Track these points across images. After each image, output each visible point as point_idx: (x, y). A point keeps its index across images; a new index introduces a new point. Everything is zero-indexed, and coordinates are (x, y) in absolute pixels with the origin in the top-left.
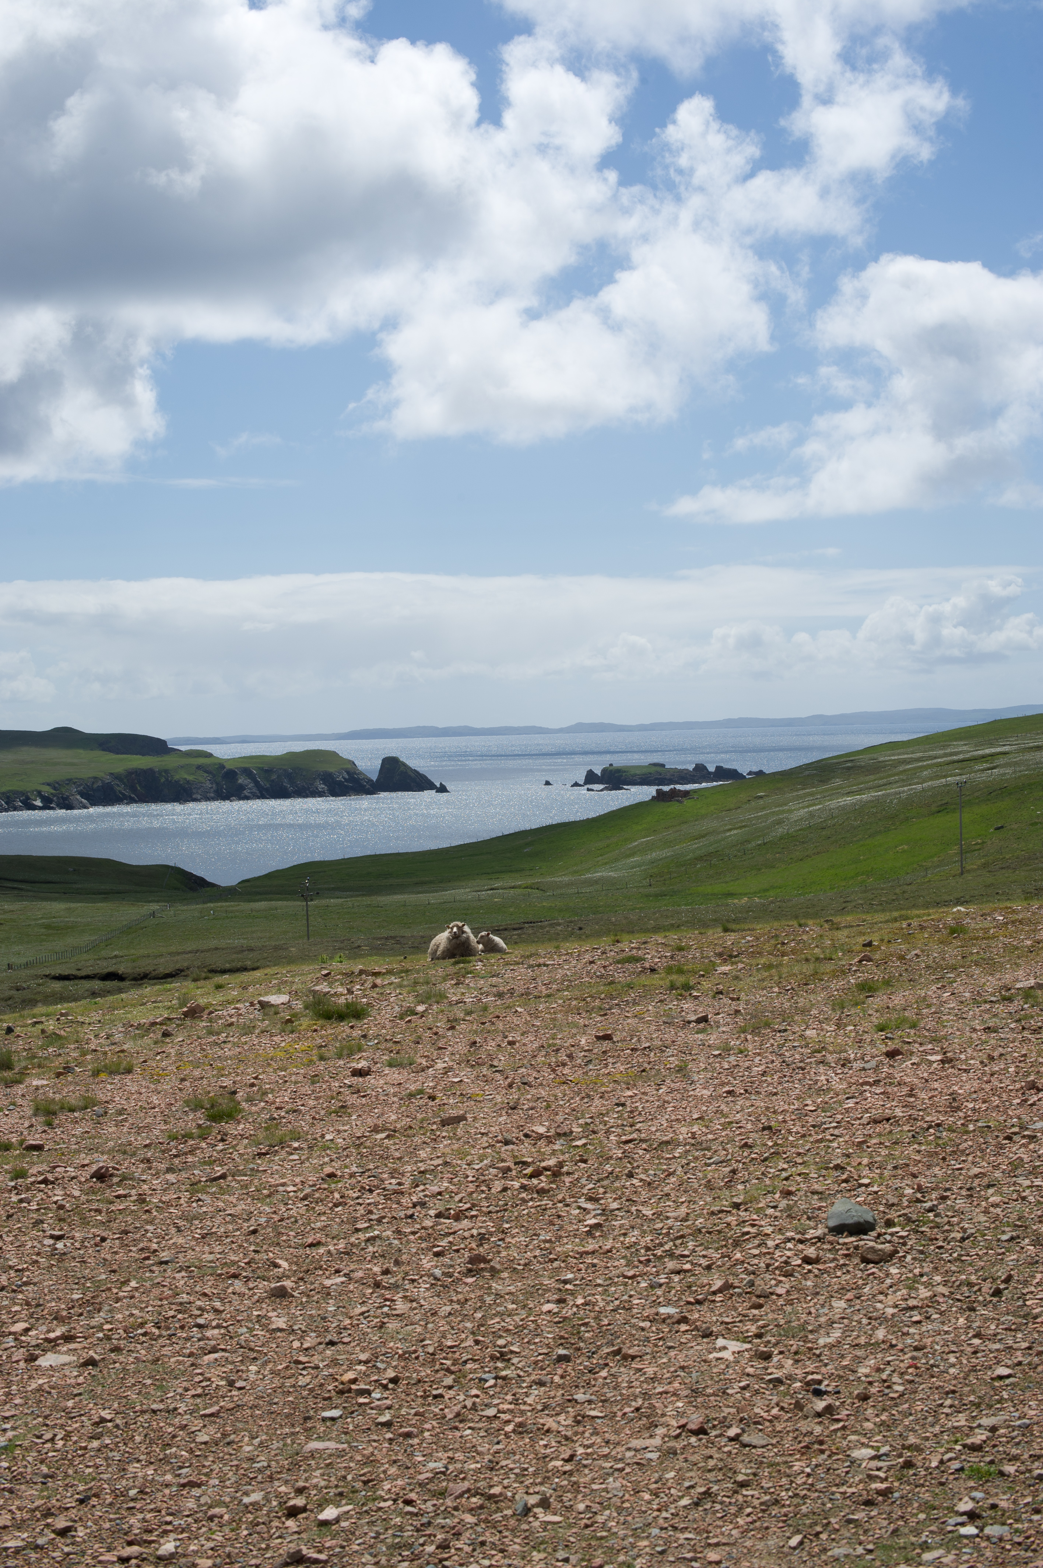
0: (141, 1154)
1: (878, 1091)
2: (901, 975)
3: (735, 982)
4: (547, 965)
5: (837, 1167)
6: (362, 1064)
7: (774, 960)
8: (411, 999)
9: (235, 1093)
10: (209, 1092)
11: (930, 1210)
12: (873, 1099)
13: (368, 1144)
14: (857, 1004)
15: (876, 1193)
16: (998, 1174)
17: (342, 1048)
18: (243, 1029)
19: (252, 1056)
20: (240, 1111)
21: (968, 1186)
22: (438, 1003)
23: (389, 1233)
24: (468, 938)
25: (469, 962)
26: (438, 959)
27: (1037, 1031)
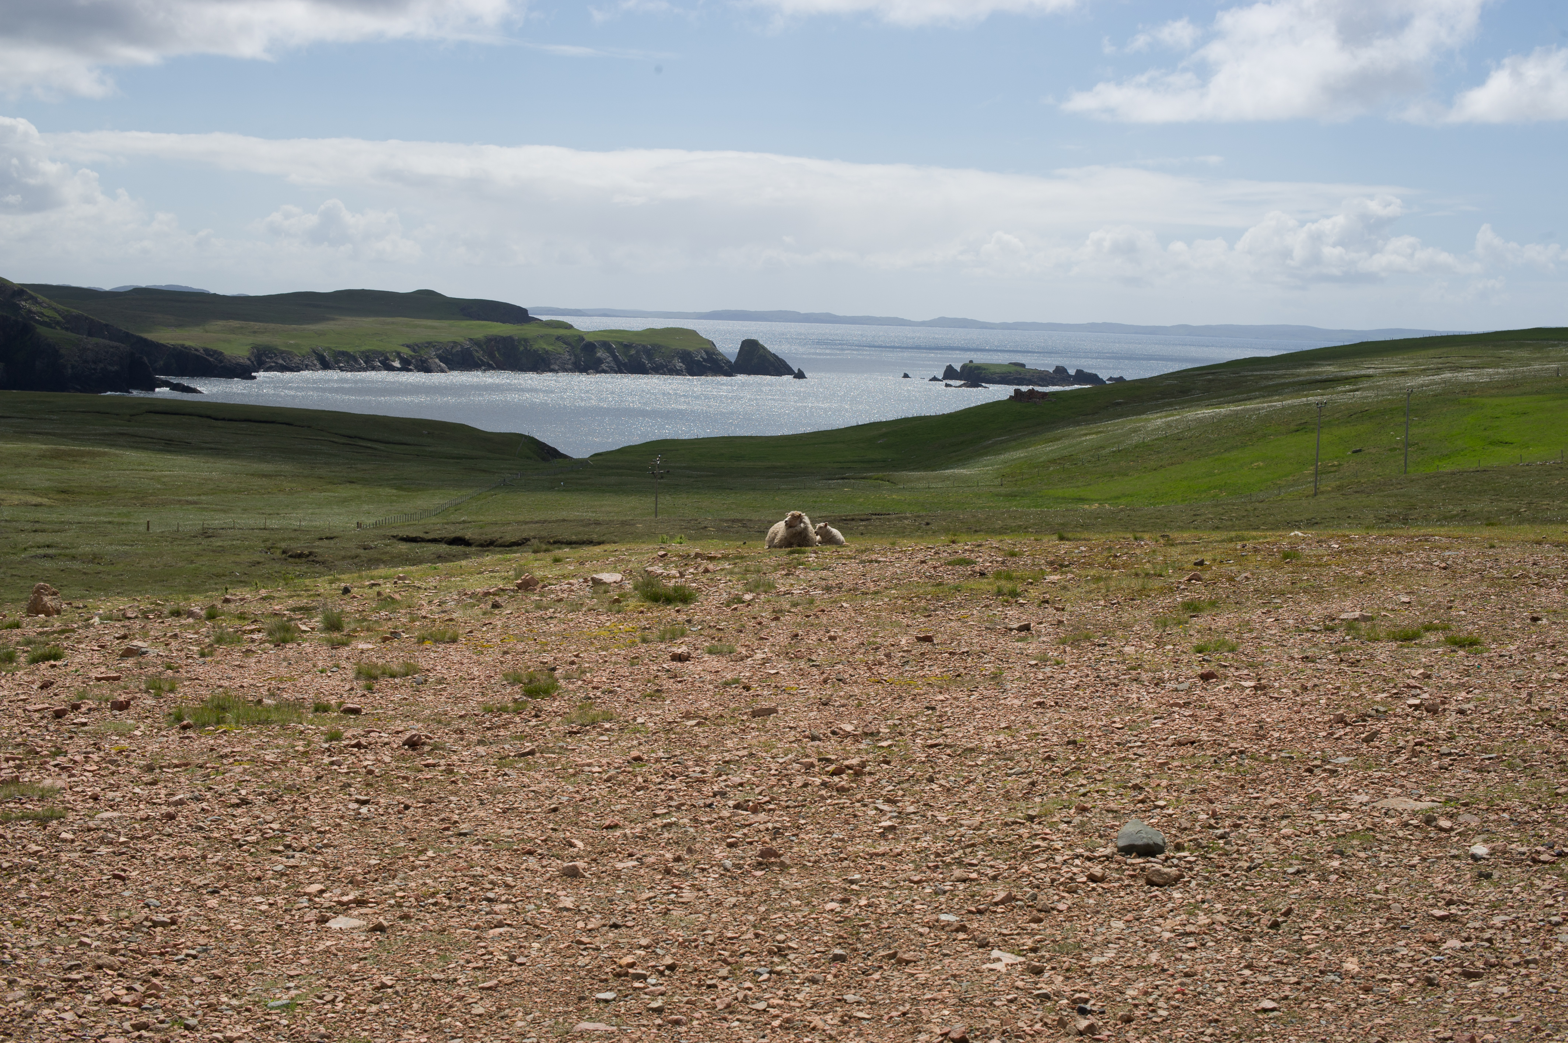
0: (455, 725)
1: (1186, 714)
2: (1228, 597)
3: (1063, 592)
4: (879, 562)
5: (1136, 787)
6: (683, 649)
7: (1104, 573)
8: (740, 587)
9: (554, 669)
10: (529, 667)
11: (1221, 837)
12: (1181, 721)
13: (678, 730)
14: (1179, 623)
15: (1170, 815)
16: (1294, 806)
17: (665, 632)
18: (572, 605)
19: (576, 634)
20: (557, 688)
21: (1262, 815)
22: (766, 592)
23: (686, 820)
24: (806, 528)
25: (804, 553)
26: (775, 547)
27: (1354, 664)
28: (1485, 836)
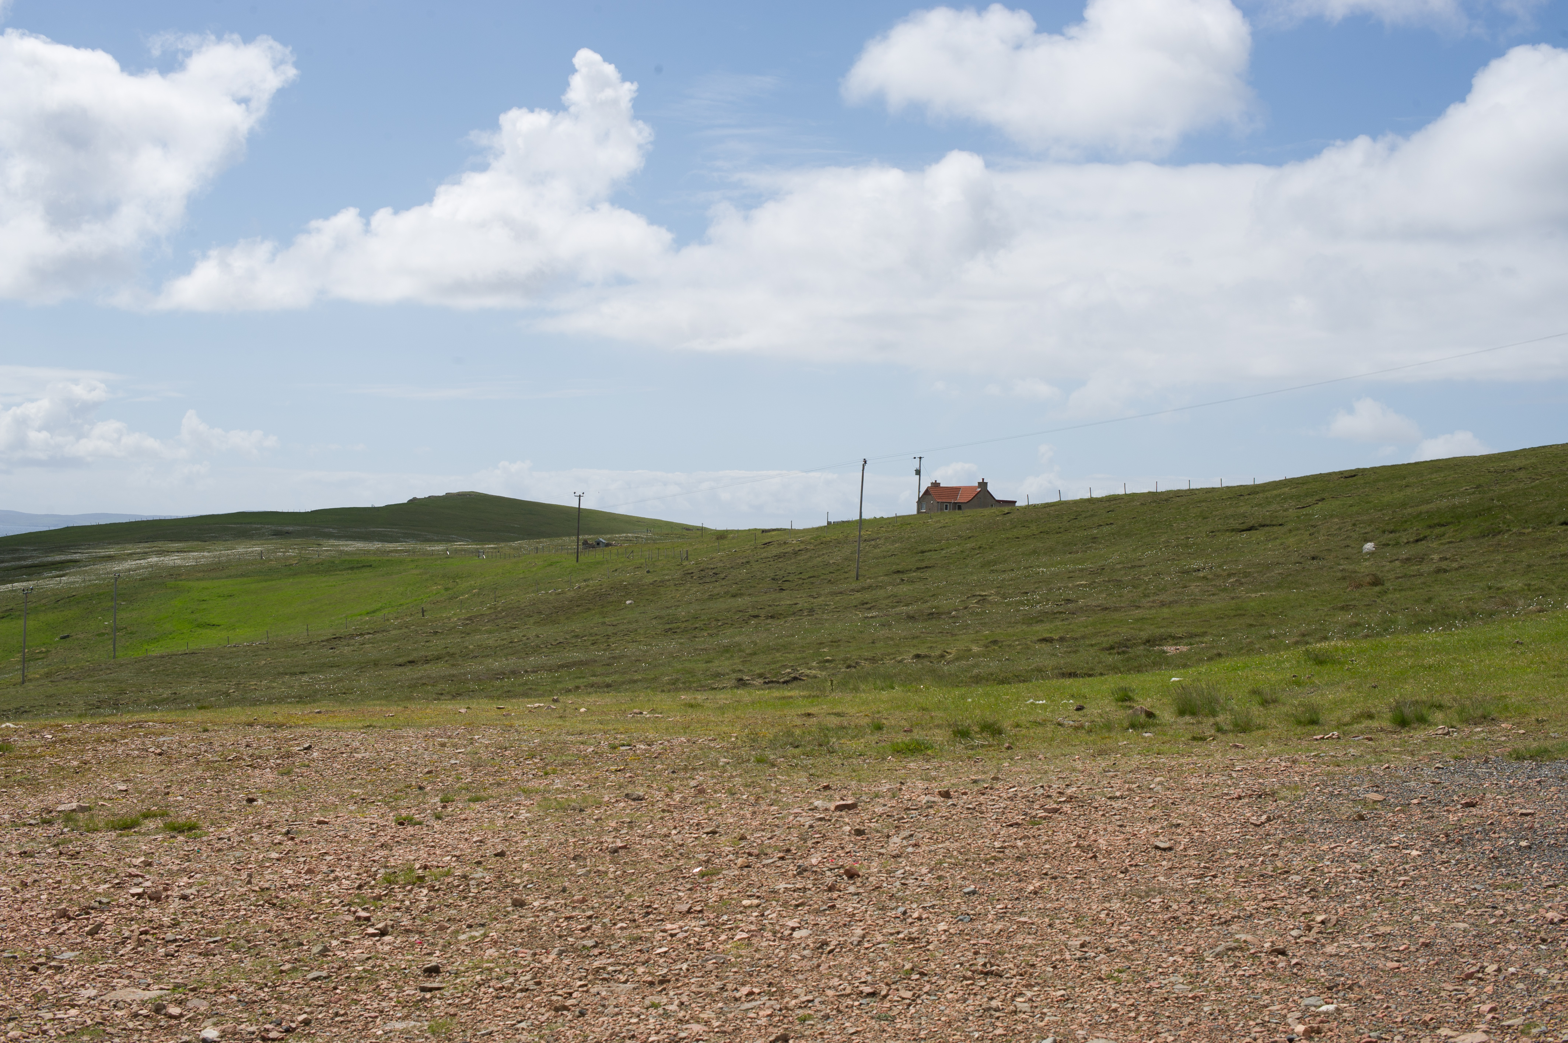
16: (20, 1007)
27: (74, 856)
28: (215, 1019)
